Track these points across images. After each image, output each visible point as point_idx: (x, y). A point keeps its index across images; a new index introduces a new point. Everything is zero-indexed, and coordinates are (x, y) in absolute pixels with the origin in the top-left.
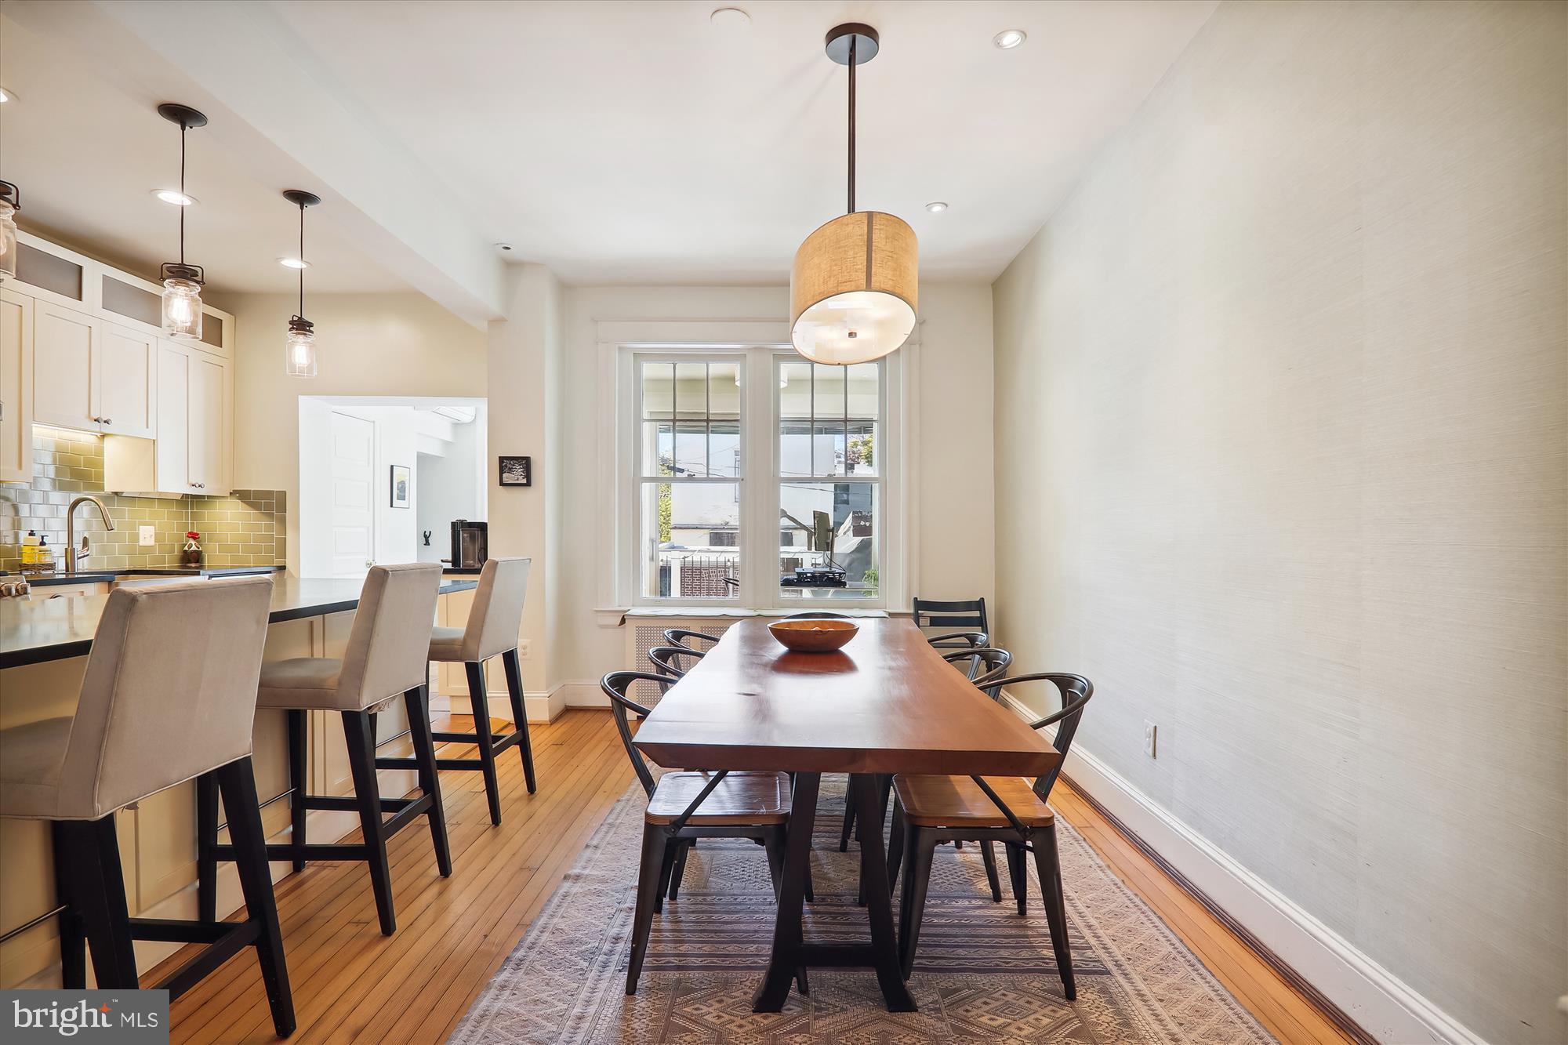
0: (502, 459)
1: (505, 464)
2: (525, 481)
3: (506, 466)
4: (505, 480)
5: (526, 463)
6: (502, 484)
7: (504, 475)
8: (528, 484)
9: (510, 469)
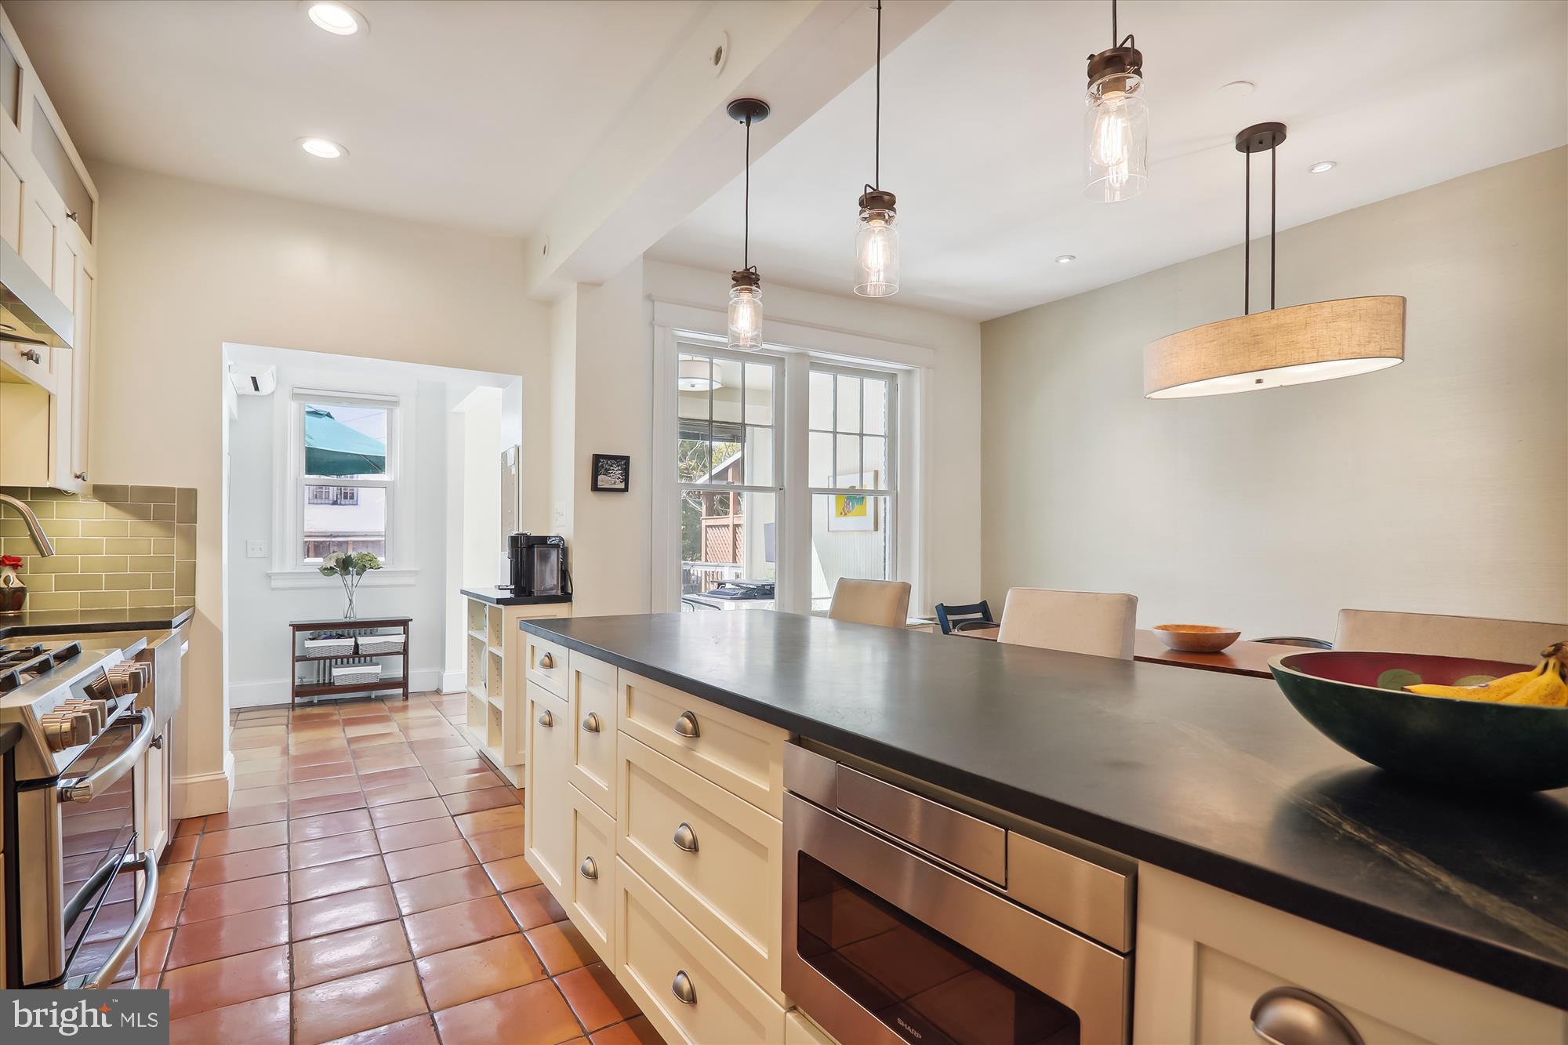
0: (597, 458)
1: (600, 463)
2: (622, 486)
3: (602, 466)
4: (600, 484)
5: (624, 462)
6: (595, 488)
7: (600, 477)
8: (626, 489)
9: (607, 470)
